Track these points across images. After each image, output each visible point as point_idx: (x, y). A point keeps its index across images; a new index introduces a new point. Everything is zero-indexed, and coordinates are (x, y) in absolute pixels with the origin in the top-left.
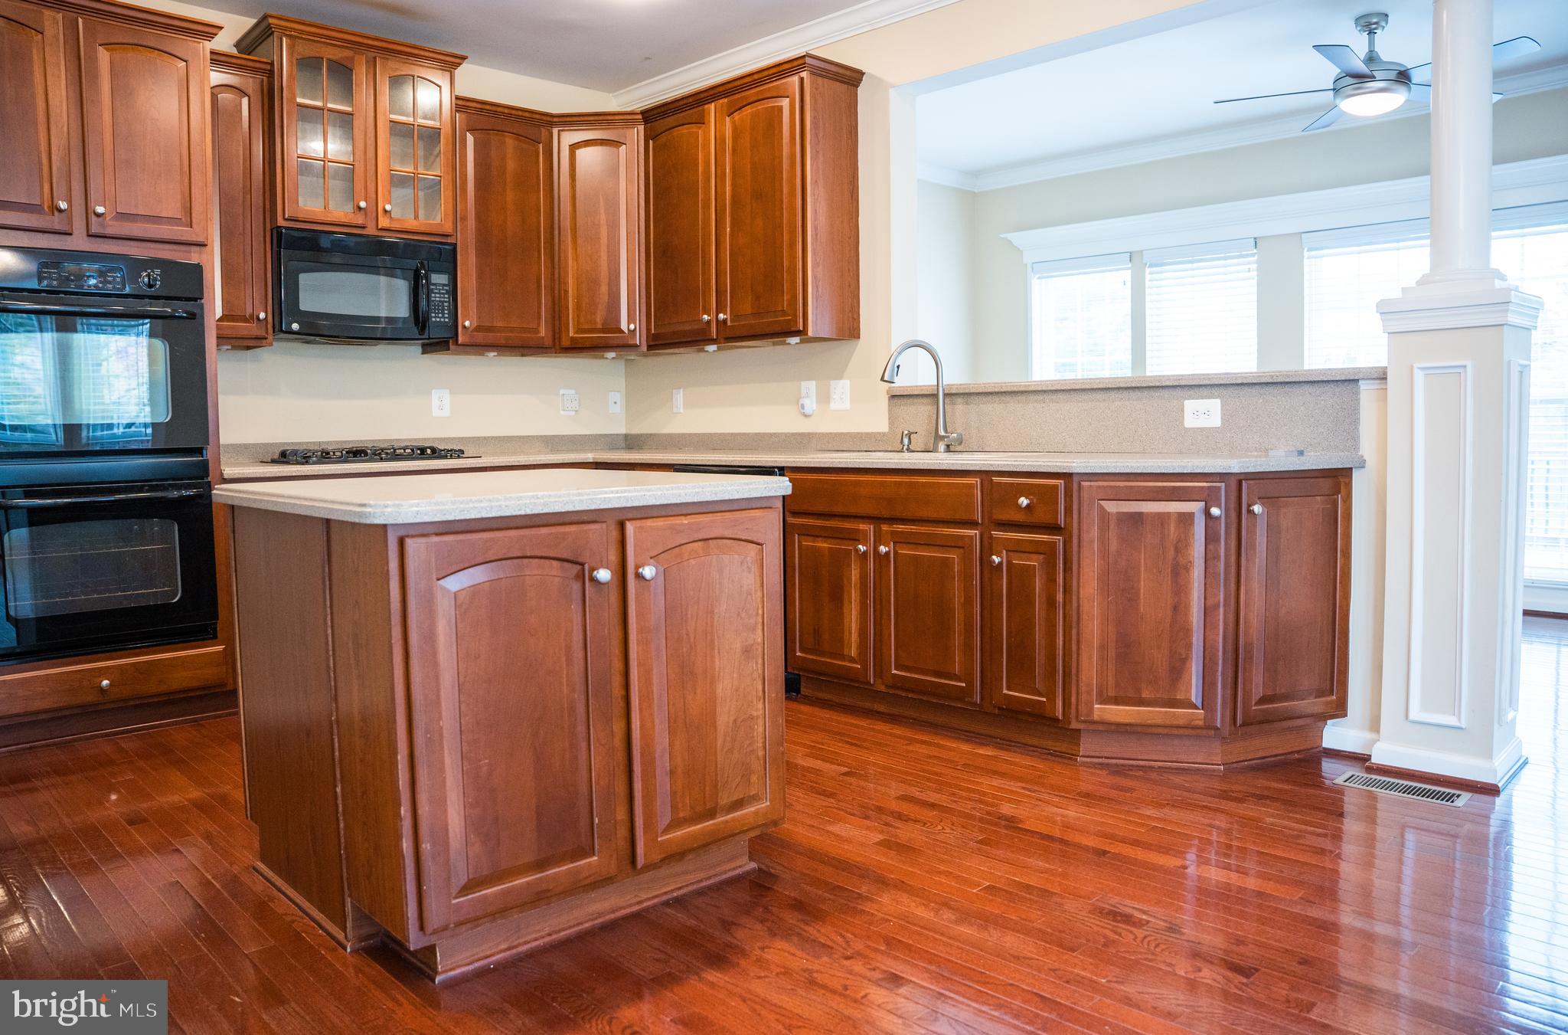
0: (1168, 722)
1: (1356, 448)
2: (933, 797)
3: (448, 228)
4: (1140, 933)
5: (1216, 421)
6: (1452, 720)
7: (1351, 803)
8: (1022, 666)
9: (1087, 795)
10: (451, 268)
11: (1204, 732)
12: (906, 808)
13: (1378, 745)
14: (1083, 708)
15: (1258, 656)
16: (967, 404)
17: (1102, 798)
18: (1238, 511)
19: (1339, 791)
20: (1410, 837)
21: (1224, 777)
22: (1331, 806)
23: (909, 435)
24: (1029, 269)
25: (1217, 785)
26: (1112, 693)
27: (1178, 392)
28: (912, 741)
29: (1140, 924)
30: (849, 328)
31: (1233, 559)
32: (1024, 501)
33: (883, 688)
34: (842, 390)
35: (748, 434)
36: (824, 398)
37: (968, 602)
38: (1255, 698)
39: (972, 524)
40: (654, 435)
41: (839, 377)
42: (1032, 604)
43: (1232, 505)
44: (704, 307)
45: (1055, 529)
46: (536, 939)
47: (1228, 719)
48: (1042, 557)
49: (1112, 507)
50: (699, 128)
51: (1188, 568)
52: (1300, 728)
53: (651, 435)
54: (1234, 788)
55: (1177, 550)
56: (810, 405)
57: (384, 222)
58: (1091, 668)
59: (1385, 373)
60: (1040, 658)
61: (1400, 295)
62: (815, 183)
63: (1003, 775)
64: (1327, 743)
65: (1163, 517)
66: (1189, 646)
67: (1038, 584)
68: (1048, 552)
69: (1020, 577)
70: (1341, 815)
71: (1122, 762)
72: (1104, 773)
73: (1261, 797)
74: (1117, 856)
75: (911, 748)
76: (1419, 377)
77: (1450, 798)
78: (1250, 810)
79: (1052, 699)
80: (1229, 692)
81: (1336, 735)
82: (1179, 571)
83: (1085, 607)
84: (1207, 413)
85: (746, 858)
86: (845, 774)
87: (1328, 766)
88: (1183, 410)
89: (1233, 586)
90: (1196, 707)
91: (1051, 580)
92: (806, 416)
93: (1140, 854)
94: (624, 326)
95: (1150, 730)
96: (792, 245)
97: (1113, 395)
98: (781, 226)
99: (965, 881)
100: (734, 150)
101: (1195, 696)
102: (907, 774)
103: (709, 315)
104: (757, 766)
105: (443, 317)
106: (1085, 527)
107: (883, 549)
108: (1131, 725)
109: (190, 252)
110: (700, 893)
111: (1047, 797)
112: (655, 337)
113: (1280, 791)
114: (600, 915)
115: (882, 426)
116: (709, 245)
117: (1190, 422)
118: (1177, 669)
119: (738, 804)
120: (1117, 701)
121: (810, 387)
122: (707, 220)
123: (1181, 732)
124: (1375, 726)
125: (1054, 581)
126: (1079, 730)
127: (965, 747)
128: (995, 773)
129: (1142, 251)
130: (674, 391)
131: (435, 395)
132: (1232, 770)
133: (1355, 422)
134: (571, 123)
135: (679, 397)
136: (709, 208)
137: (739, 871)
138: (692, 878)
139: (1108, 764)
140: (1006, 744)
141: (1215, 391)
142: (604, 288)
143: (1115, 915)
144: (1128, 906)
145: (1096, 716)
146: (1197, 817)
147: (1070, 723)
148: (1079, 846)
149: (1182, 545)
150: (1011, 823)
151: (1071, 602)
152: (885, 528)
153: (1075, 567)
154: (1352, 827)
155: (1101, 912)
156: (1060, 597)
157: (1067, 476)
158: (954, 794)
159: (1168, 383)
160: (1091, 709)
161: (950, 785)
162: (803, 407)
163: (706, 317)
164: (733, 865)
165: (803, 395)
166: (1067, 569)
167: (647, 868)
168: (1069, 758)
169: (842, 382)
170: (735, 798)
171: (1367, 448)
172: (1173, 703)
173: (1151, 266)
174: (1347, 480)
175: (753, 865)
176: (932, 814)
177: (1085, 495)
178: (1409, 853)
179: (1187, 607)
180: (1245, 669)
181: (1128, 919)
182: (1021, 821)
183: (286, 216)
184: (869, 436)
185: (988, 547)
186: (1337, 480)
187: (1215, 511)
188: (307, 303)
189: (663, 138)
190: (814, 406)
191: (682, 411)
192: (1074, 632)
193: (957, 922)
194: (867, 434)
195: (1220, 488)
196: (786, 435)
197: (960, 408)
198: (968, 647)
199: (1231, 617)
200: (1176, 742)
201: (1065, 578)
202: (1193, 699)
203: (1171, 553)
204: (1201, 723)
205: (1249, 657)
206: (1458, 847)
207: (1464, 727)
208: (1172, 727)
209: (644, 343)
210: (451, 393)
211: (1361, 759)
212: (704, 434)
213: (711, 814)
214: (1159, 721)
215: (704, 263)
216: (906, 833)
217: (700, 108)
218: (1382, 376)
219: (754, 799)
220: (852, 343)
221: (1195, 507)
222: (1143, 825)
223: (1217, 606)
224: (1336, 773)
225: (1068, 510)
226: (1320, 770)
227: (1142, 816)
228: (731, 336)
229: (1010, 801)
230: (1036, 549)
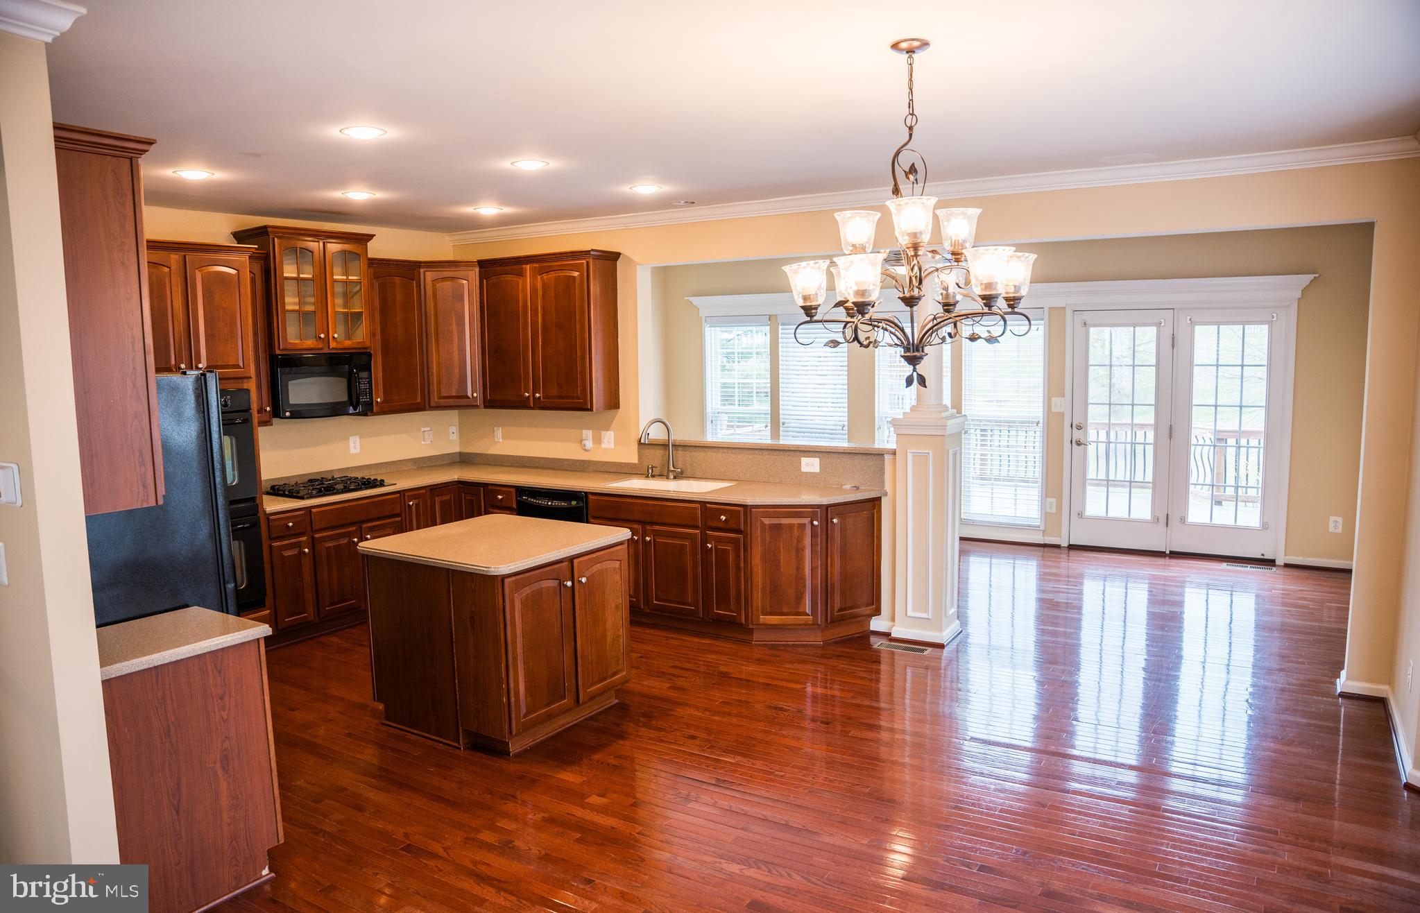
0: (795, 623)
1: (883, 487)
2: (687, 665)
3: (368, 344)
4: (787, 714)
5: (817, 469)
6: (925, 615)
7: (884, 657)
8: (723, 599)
9: (759, 660)
10: (368, 368)
11: (812, 627)
12: (676, 672)
13: (894, 628)
14: (754, 618)
15: (837, 589)
16: (685, 451)
17: (766, 661)
18: (826, 521)
19: (878, 651)
20: (909, 671)
21: (823, 647)
22: (875, 658)
23: (652, 468)
24: (703, 320)
25: (820, 652)
26: (768, 610)
27: (799, 453)
28: (668, 638)
29: (786, 711)
30: (613, 402)
31: (824, 545)
32: (723, 518)
33: (649, 611)
34: (609, 438)
35: (548, 458)
36: (598, 440)
37: (695, 567)
38: (836, 610)
39: (696, 527)
40: (482, 454)
41: (607, 429)
42: (729, 568)
43: (824, 518)
44: (525, 388)
45: (739, 531)
46: (542, 737)
47: (824, 620)
48: (732, 545)
49: (767, 521)
50: (520, 278)
51: (803, 549)
52: (858, 622)
53: (479, 454)
54: (827, 652)
55: (798, 541)
56: (589, 444)
57: (333, 345)
58: (758, 598)
59: (895, 452)
60: (733, 594)
61: (901, 417)
62: (596, 323)
63: (718, 653)
64: (872, 628)
65: (791, 526)
66: (804, 586)
67: (731, 558)
68: (736, 543)
69: (722, 555)
70: (880, 663)
71: (774, 643)
72: (766, 649)
73: (838, 656)
74: (776, 686)
75: (668, 642)
76: (910, 456)
77: (923, 651)
78: (833, 662)
79: (739, 614)
80: (824, 607)
81: (877, 624)
82: (799, 551)
83: (755, 570)
84: (813, 465)
85: (614, 698)
86: (640, 657)
87: (873, 639)
88: (800, 463)
89: (824, 558)
90: (809, 615)
91: (738, 556)
92: (585, 450)
93: (785, 684)
94: (469, 394)
95: (786, 627)
96: (583, 359)
97: (765, 452)
98: (576, 347)
99: (711, 700)
100: (544, 297)
101: (808, 610)
102: (672, 655)
103: (528, 393)
104: (621, 656)
105: (367, 398)
106: (753, 532)
107: (648, 539)
108: (778, 625)
109: (242, 383)
110: (600, 713)
111: (741, 662)
112: (490, 401)
113: (848, 652)
114: (563, 725)
115: (634, 459)
116: (528, 352)
117: (804, 469)
118: (799, 598)
119: (614, 674)
120: (771, 614)
121: (588, 434)
122: (526, 335)
123: (802, 627)
124: (893, 619)
125: (739, 557)
126: (753, 629)
127: (696, 640)
128: (714, 651)
129: (776, 315)
130: (496, 428)
131: (352, 439)
132: (826, 644)
133: (883, 474)
134: (433, 267)
135: (499, 432)
136: (527, 329)
137: (611, 704)
138: (595, 708)
139: (767, 645)
140: (716, 637)
141: (816, 454)
142: (457, 371)
143: (776, 708)
144: (781, 704)
145: (761, 621)
146: (808, 667)
147: (748, 625)
148: (758, 683)
149: (800, 539)
150: (725, 675)
151: (748, 567)
152: (648, 527)
153: (749, 550)
154: (884, 667)
155: (770, 707)
156: (742, 565)
157: (744, 506)
158: (696, 664)
159: (793, 449)
160: (759, 619)
161: (692, 659)
162: (585, 445)
163: (527, 394)
164: (609, 701)
165: (584, 438)
166: (745, 551)
167: (584, 703)
168: (748, 642)
169: (609, 432)
170: (614, 671)
171: (888, 487)
172: (798, 614)
173: (782, 324)
174: (878, 502)
175: (617, 701)
176: (687, 674)
177: (754, 516)
178: (909, 677)
179: (803, 568)
180: (831, 596)
181: (781, 709)
182: (731, 673)
183: (281, 348)
184: (626, 465)
185: (705, 539)
186: (875, 503)
187: (816, 523)
188: (294, 399)
189: (493, 280)
190: (591, 446)
191: (501, 440)
192: (749, 581)
193: (713, 715)
194: (625, 463)
195: (817, 511)
196: (574, 460)
197: (680, 453)
198: (695, 589)
199: (824, 572)
200: (800, 632)
201: (744, 556)
202: (807, 611)
203: (795, 542)
204: (811, 622)
205: (833, 591)
206: (929, 673)
207: (930, 618)
208: (797, 625)
209: (482, 403)
210: (360, 438)
211: (887, 635)
212: (517, 456)
213: (605, 679)
214: (791, 623)
215: (524, 360)
216: (680, 682)
217: (518, 267)
218: (894, 453)
219: (621, 671)
220: (613, 411)
221: (806, 521)
222: (786, 672)
223: (817, 567)
224: (876, 643)
225: (745, 522)
226: (869, 641)
227: (785, 668)
228: (541, 406)
229: (724, 665)
230: (729, 540)
